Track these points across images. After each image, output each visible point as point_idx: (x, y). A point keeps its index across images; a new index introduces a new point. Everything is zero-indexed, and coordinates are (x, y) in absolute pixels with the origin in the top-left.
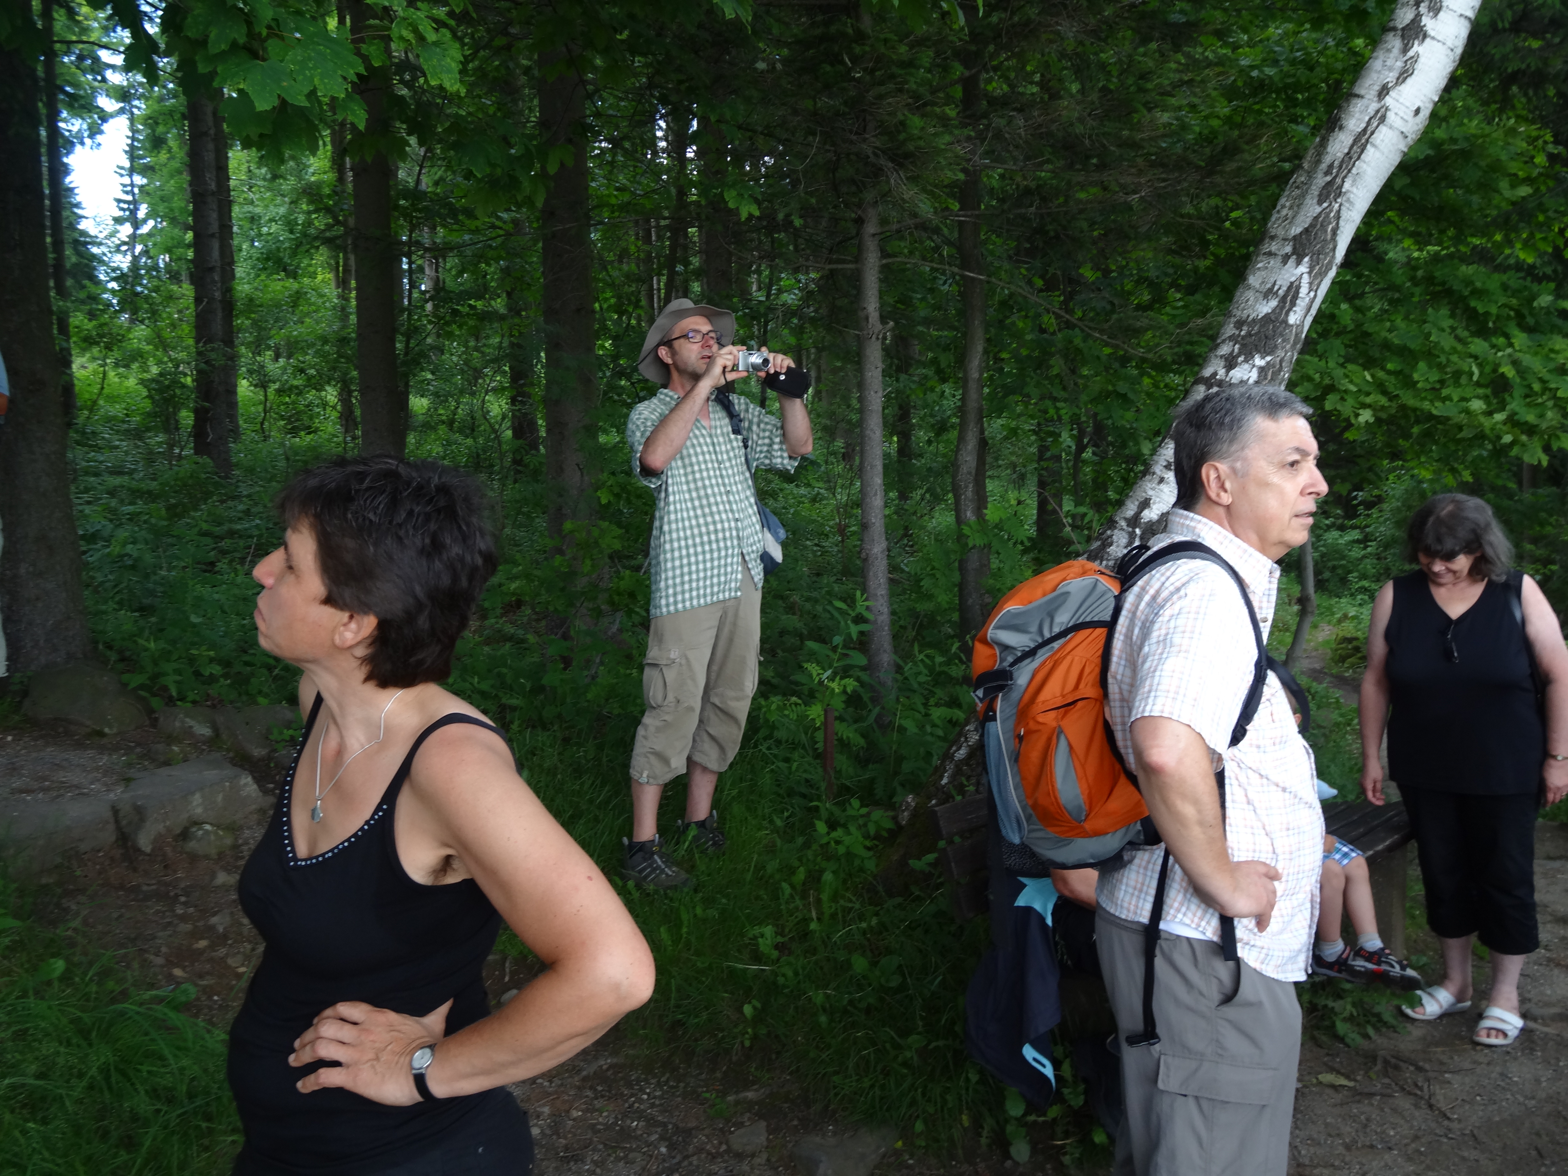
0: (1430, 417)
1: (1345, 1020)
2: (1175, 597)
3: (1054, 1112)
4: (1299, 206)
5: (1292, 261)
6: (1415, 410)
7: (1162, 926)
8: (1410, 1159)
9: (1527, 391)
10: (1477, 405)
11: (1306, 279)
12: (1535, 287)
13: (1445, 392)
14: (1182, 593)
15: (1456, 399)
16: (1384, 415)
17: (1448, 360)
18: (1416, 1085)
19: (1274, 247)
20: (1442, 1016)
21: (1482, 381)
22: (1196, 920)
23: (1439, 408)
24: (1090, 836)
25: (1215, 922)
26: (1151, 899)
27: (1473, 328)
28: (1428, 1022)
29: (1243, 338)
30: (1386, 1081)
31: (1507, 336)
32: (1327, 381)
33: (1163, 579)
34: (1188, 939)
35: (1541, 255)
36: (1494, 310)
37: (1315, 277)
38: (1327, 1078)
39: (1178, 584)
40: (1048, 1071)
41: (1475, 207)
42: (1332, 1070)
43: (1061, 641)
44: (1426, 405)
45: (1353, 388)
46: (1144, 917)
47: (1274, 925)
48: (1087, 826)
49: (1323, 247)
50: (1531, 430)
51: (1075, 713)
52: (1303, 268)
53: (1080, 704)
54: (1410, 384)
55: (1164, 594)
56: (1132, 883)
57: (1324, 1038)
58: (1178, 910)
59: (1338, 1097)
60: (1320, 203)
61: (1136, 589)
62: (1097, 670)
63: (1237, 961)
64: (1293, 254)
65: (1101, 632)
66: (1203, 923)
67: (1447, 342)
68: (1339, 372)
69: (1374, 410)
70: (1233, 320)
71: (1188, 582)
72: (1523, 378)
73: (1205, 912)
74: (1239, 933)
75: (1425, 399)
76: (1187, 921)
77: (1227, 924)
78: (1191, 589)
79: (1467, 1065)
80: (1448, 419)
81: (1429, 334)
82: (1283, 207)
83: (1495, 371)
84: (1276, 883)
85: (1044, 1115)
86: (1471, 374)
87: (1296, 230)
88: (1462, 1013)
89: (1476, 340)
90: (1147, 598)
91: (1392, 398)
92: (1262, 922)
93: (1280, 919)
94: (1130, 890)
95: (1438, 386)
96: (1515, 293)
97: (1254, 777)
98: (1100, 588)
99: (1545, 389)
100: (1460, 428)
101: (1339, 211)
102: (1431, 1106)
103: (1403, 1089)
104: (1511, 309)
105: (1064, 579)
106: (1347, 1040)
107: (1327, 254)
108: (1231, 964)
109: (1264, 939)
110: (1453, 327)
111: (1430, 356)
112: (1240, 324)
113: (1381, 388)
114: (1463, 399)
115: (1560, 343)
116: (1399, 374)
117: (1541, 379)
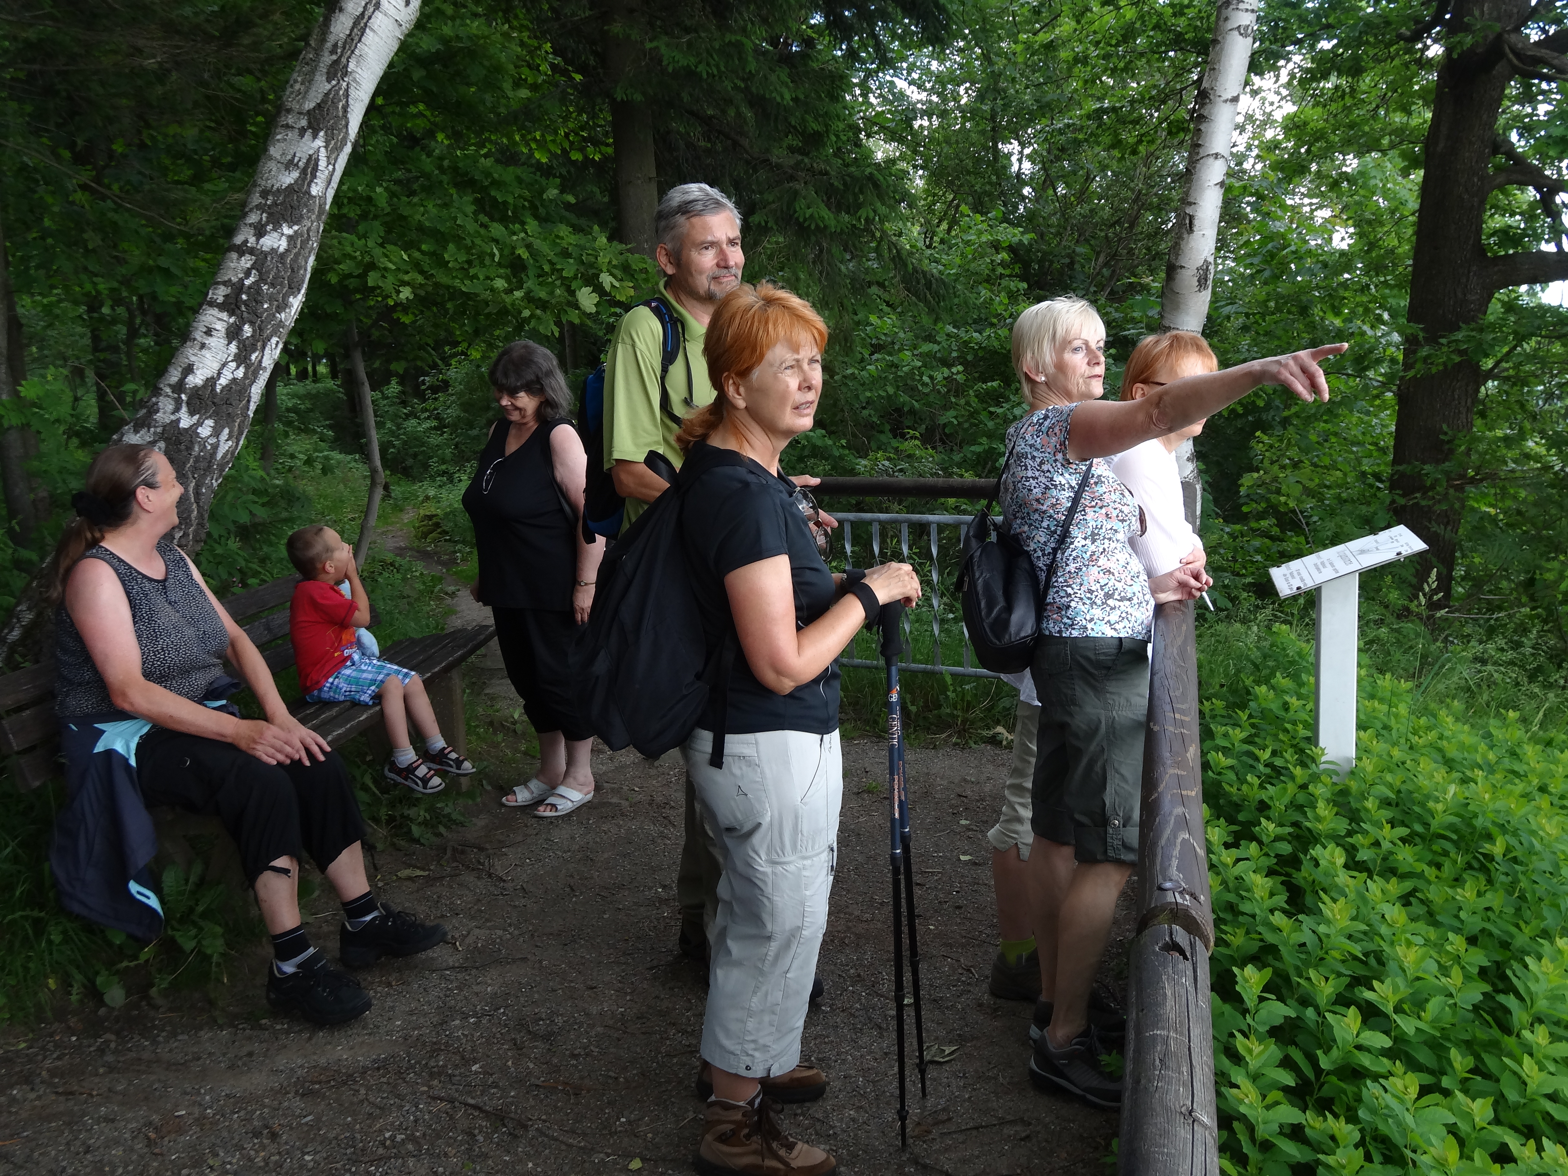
0: (461, 294)
1: (419, 824)
3: (146, 953)
4: (309, 82)
5: (308, 135)
6: (448, 287)
8: (473, 918)
9: (539, 271)
10: (500, 284)
11: (323, 153)
12: (544, 182)
13: (472, 272)
15: (481, 278)
16: (423, 293)
17: (473, 243)
18: (479, 862)
19: (290, 120)
21: (504, 262)
23: (468, 286)
27: (494, 216)
29: (270, 207)
30: (455, 864)
31: (523, 223)
32: (367, 259)
35: (553, 155)
36: (511, 200)
37: (332, 151)
38: (406, 872)
40: (156, 902)
41: (489, 105)
42: (409, 866)
44: (457, 283)
45: (392, 267)
49: (336, 123)
50: (543, 305)
52: (319, 142)
54: (443, 264)
57: (402, 843)
59: (413, 886)
60: (329, 81)
64: (309, 127)
67: (471, 226)
68: (378, 251)
69: (413, 287)
70: (259, 189)
72: (536, 260)
75: (456, 277)
79: (520, 838)
80: (476, 295)
81: (456, 218)
82: (296, 81)
83: (513, 253)
85: (137, 959)
86: (493, 255)
87: (309, 105)
89: (497, 225)
91: (428, 276)
95: (466, 266)
96: (528, 186)
99: (554, 270)
100: (487, 304)
101: (347, 90)
102: (490, 875)
103: (468, 867)
104: (526, 200)
106: (422, 840)
107: (340, 130)
110: (475, 213)
111: (458, 240)
112: (265, 194)
113: (417, 266)
114: (488, 278)
115: (564, 230)
116: (432, 254)
117: (550, 262)
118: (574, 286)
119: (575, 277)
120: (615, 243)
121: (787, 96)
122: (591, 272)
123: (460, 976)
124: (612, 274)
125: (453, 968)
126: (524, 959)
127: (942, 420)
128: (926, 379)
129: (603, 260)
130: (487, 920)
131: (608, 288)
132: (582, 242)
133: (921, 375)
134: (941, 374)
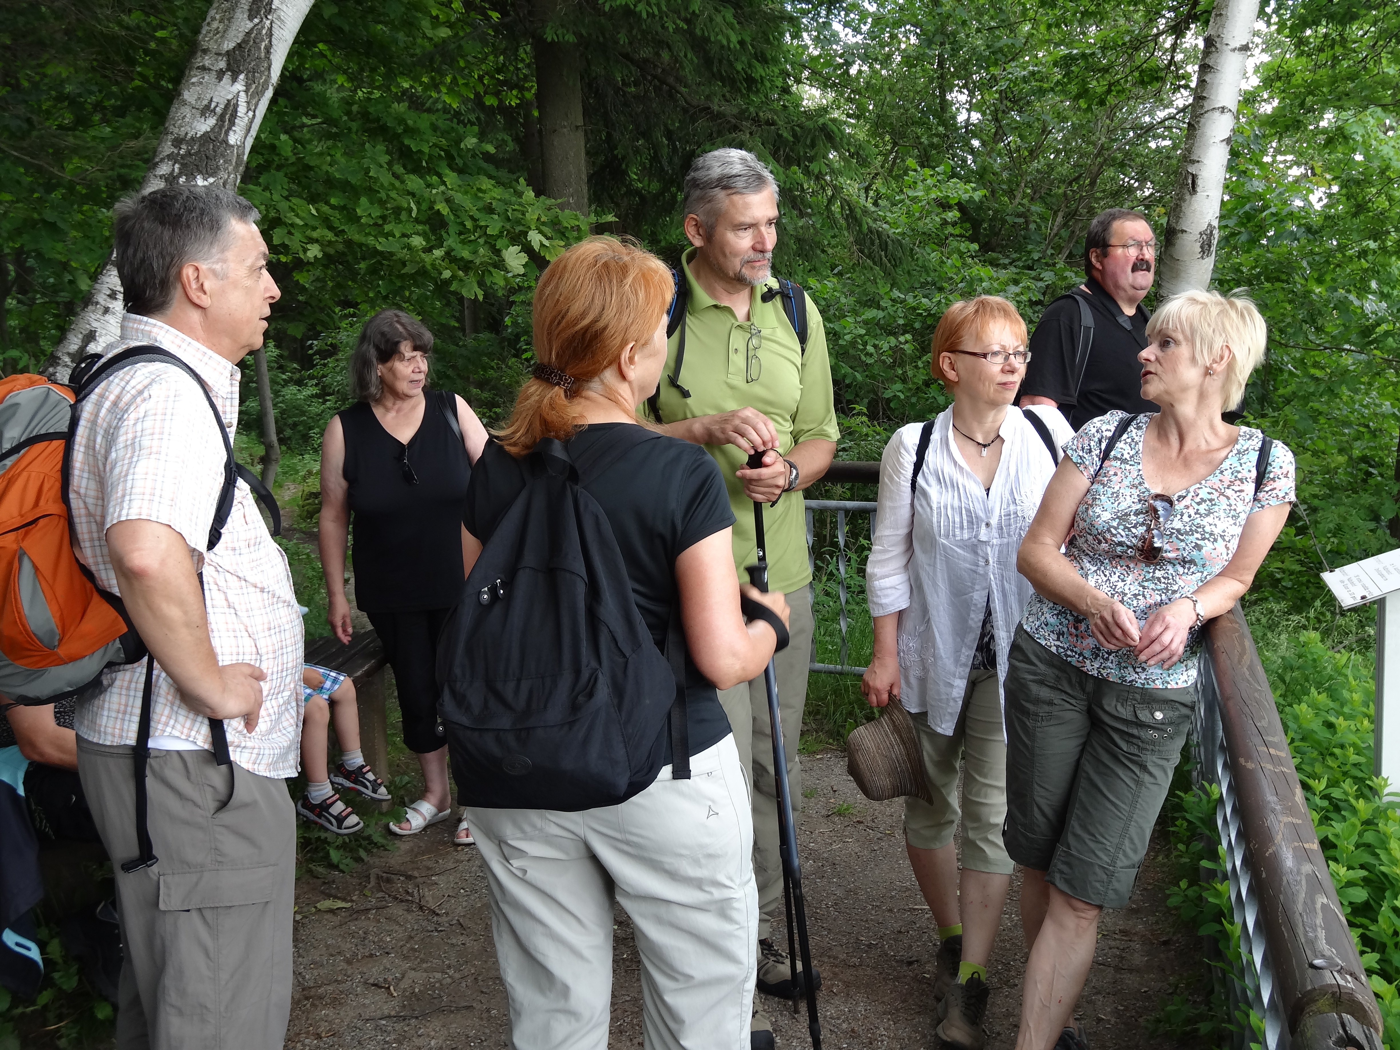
0: (376, 252)
1: (338, 848)
2: (139, 399)
3: (45, 998)
4: (229, 20)
5: (227, 78)
6: (361, 245)
7: (151, 744)
8: (406, 958)
9: (461, 228)
10: (418, 241)
11: (243, 98)
12: (461, 129)
13: (387, 228)
14: (146, 394)
15: (398, 235)
16: (331, 251)
17: (388, 195)
18: (408, 893)
19: (207, 62)
20: (425, 828)
21: (421, 218)
22: (186, 731)
23: (382, 245)
24: (66, 663)
25: (205, 730)
26: (136, 719)
27: (409, 167)
28: (415, 835)
29: (183, 157)
30: (380, 895)
31: (440, 176)
32: (273, 214)
33: (123, 384)
34: (178, 752)
35: (465, 100)
36: (426, 150)
37: (252, 96)
38: (327, 904)
39: (140, 387)
40: (34, 953)
41: (402, 45)
42: (329, 896)
43: (14, 458)
44: (371, 241)
45: (300, 223)
46: (131, 740)
47: (263, 725)
48: (61, 652)
49: (257, 65)
50: (466, 266)
51: (37, 532)
52: (239, 86)
53: (42, 522)
54: (354, 219)
55: (126, 398)
56: (115, 707)
57: (320, 869)
58: (166, 724)
59: (336, 920)
60: (251, 18)
61: (93, 397)
62: (58, 485)
63: (230, 764)
64: (228, 70)
65: (58, 445)
66: (193, 733)
67: (385, 178)
68: (284, 205)
69: (321, 245)
70: (170, 137)
71: (150, 384)
72: (457, 216)
73: (194, 721)
74: (230, 737)
75: (369, 234)
76: (176, 733)
77: (217, 727)
78: (154, 390)
79: (451, 865)
80: (392, 254)
81: (367, 170)
82: (213, 19)
83: (431, 208)
84: (262, 683)
85: (33, 1003)
86: (410, 210)
87: (229, 45)
88: (444, 821)
89: (412, 176)
90: (107, 404)
91: (338, 233)
92: (250, 721)
93: (267, 719)
94: (113, 714)
95: (380, 222)
96: (444, 134)
97: (232, 580)
98: (53, 397)
99: (476, 227)
100: (404, 264)
101: (270, 29)
102: (421, 908)
103: (396, 898)
104: (441, 149)
105: (11, 391)
106: (341, 866)
107: (262, 73)
108: (224, 768)
109: (253, 740)
110: (390, 164)
111: (371, 192)
112: (178, 142)
113: (327, 223)
114: (404, 235)
115: (486, 184)
116: (342, 208)
117: (472, 217)
118: (499, 244)
119: (500, 235)
120: (543, 197)
121: (734, 39)
122: (518, 229)
123: (397, 1026)
124: (541, 232)
125: (389, 1017)
126: (469, 1008)
127: (888, 394)
128: (870, 349)
129: (532, 215)
130: (423, 961)
131: (536, 247)
132: (507, 196)
133: (865, 344)
134: (886, 343)
